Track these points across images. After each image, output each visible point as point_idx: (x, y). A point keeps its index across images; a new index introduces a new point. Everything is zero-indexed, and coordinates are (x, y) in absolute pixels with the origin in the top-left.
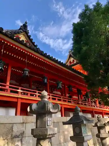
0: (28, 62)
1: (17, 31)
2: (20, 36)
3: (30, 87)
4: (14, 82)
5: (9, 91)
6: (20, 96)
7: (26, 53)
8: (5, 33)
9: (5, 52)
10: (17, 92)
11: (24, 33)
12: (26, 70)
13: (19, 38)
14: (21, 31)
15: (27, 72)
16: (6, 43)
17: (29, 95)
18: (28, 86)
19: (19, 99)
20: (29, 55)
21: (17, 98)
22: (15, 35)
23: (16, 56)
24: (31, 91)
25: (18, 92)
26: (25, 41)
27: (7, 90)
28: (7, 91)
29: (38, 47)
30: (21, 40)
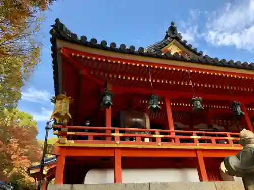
0: (194, 85)
1: (162, 43)
2: (169, 49)
3: (210, 127)
4: (179, 125)
5: (178, 140)
6: (198, 146)
7: (187, 71)
8: (148, 52)
9: (154, 81)
10: (192, 141)
11: (174, 40)
12: (197, 100)
13: (169, 52)
14: (168, 40)
15: (199, 103)
16: (152, 67)
17: (214, 142)
18: (207, 127)
19: (198, 152)
20: (193, 73)
21: (195, 150)
22: (162, 50)
23: (172, 82)
24: (214, 135)
25: (193, 139)
26: (179, 52)
27: (174, 139)
28: (175, 142)
29: (204, 55)
30: (172, 53)
